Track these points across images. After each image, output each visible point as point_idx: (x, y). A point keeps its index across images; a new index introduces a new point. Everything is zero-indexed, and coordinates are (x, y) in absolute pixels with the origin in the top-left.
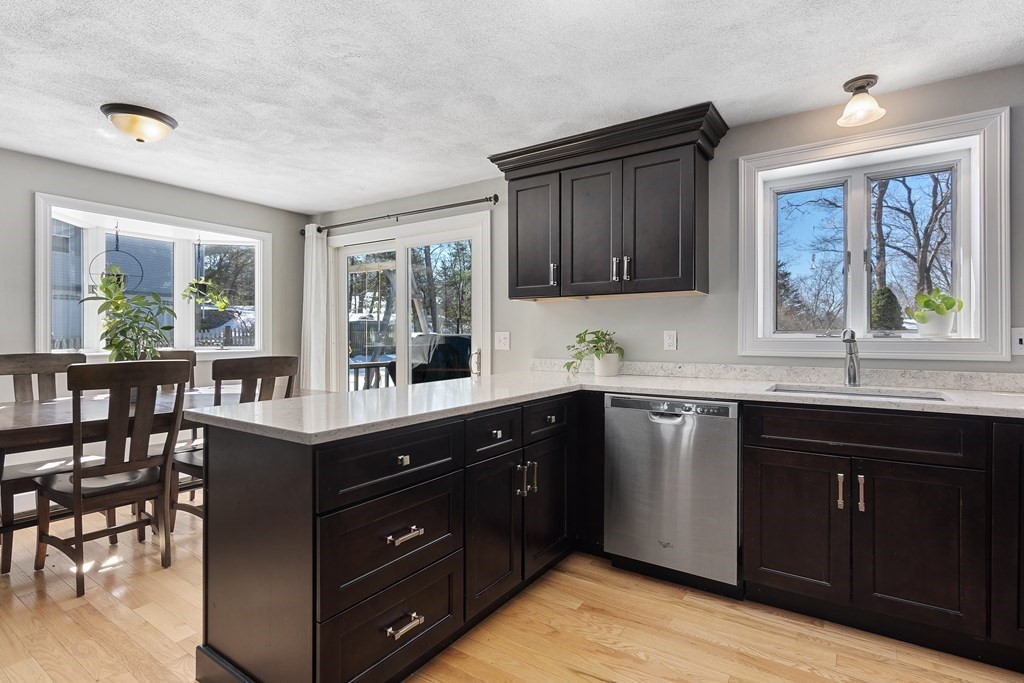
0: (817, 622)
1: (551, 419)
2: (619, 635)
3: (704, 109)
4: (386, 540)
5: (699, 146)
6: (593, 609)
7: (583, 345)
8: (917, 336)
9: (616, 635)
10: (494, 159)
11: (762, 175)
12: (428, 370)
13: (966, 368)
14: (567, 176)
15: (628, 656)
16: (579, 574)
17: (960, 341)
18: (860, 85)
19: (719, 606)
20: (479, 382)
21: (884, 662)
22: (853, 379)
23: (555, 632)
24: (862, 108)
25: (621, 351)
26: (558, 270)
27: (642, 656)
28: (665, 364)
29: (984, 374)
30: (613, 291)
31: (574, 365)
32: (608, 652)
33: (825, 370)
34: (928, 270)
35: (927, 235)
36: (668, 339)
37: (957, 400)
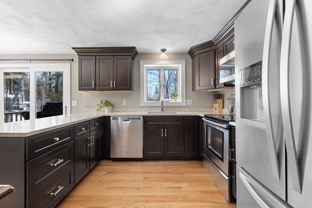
0: (158, 161)
1: (96, 124)
2: (118, 176)
3: (134, 48)
4: (51, 165)
5: (132, 57)
6: (110, 173)
7: (102, 104)
8: (172, 101)
9: (118, 177)
10: (73, 48)
11: (145, 66)
12: (41, 114)
13: (179, 107)
14: (98, 58)
15: (121, 180)
16: (104, 165)
17: (178, 102)
18: (164, 50)
19: (139, 163)
20: (66, 116)
21: (170, 165)
22: (162, 110)
23: (101, 181)
24: (164, 55)
25: (112, 105)
26: (95, 83)
27: (124, 179)
28: (124, 109)
29: (182, 108)
30: (111, 90)
31: (99, 109)
32: (116, 181)
33: (157, 109)
34: (168, 89)
35: (168, 82)
36: (124, 103)
37: (179, 113)
